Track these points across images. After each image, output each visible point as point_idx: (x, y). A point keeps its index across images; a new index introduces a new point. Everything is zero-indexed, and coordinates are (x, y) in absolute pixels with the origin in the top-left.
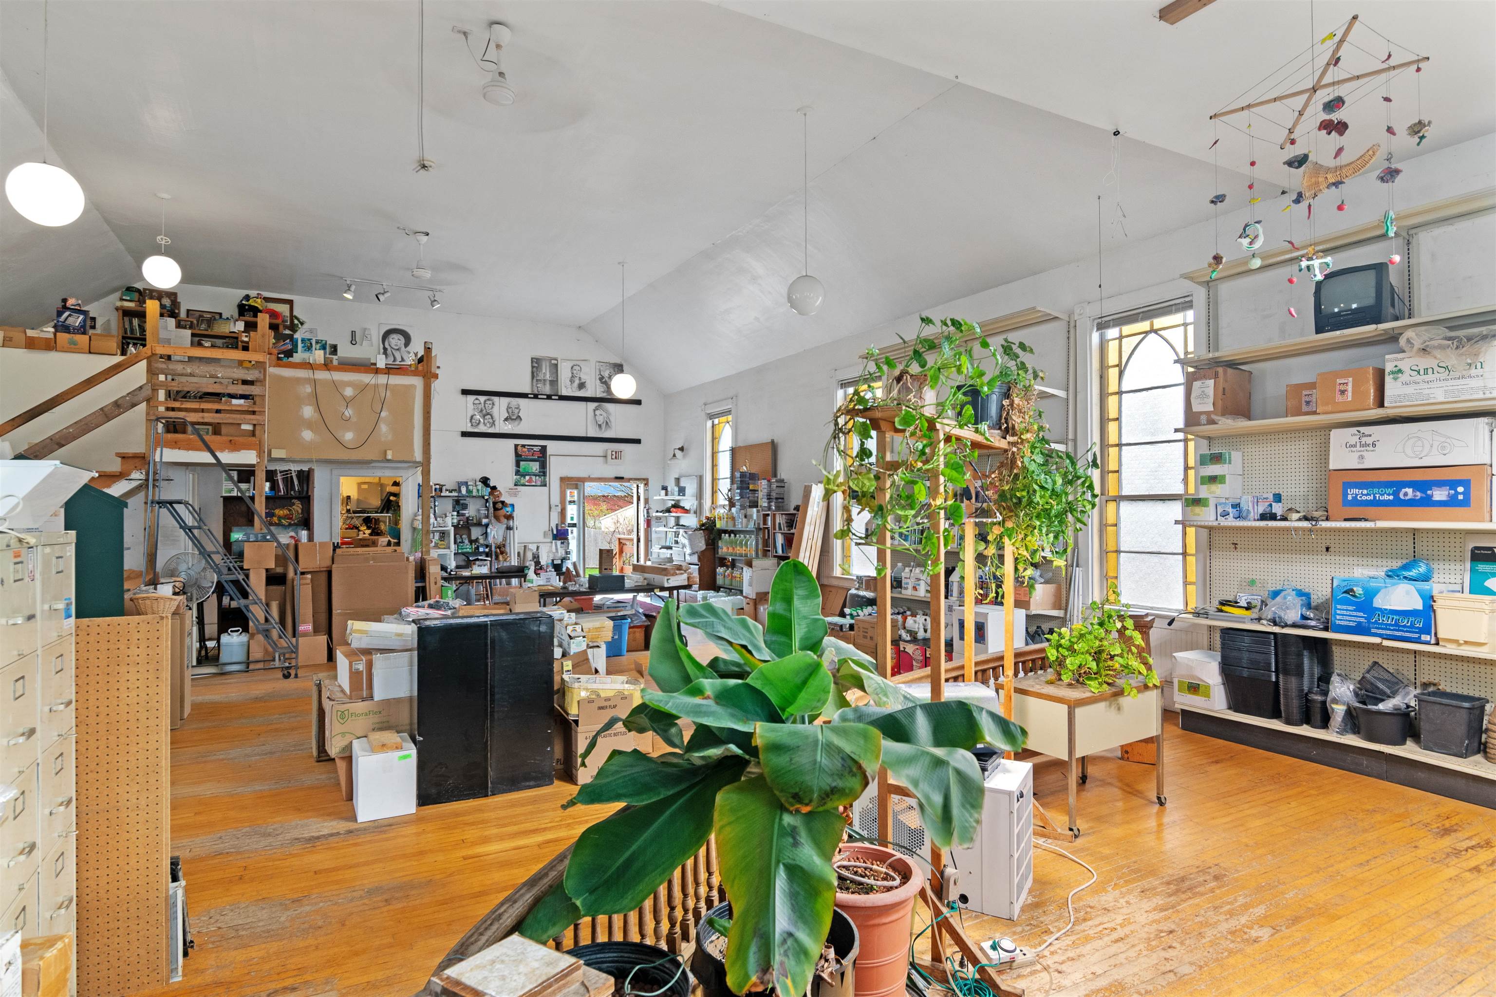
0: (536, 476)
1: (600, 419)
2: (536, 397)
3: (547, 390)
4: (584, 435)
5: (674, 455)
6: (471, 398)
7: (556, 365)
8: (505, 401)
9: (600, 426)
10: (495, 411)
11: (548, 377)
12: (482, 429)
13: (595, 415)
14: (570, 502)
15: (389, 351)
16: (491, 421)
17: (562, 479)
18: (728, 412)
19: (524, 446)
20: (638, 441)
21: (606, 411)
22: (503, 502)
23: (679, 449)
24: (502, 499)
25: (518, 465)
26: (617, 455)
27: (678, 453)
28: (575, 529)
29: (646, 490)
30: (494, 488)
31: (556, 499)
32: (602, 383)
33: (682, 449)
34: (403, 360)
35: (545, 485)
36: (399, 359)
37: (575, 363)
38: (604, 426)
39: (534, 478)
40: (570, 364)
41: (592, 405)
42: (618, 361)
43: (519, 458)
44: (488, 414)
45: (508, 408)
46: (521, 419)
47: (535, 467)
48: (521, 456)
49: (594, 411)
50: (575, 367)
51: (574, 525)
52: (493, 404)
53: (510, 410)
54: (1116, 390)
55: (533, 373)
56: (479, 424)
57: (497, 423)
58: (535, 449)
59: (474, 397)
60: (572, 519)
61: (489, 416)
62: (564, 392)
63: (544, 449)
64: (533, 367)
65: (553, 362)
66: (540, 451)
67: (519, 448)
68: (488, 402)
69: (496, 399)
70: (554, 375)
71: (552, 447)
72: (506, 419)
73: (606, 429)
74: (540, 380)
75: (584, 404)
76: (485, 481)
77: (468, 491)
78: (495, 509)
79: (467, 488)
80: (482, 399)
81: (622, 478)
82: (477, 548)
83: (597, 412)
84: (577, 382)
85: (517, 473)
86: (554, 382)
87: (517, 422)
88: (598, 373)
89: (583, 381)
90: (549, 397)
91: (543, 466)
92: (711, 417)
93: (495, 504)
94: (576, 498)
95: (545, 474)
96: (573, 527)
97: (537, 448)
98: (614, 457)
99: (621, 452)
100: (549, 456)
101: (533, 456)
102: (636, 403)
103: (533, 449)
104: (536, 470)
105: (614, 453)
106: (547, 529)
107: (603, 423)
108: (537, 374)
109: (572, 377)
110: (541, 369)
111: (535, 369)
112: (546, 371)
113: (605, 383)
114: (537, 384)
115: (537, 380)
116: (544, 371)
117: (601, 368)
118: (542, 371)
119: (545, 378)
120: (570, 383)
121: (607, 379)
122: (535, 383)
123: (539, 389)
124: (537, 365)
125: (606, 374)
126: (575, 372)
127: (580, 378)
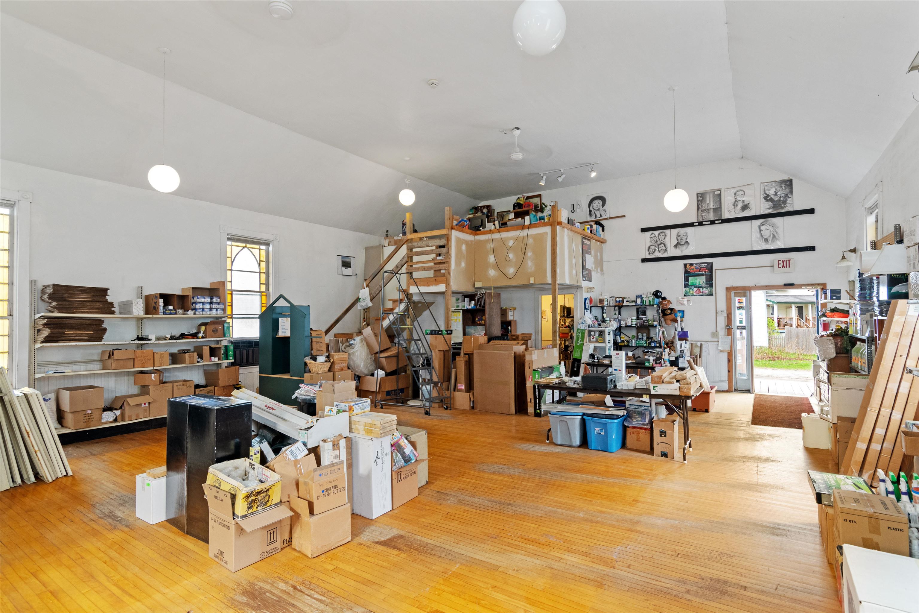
0: (703, 287)
1: (766, 234)
2: (700, 224)
3: (711, 217)
4: (749, 249)
5: (843, 258)
6: (648, 234)
7: (720, 195)
8: (675, 231)
9: (766, 239)
10: (667, 241)
11: (712, 205)
12: (657, 255)
13: (760, 230)
14: (739, 308)
15: (593, 212)
16: (664, 248)
17: (729, 289)
19: (692, 265)
20: (812, 248)
21: (773, 225)
22: (672, 309)
25: (686, 279)
26: (785, 264)
28: (744, 331)
30: (664, 299)
31: (722, 305)
32: (768, 200)
34: (601, 216)
35: (712, 295)
36: (598, 216)
37: (738, 189)
38: (770, 239)
39: (701, 289)
41: (757, 223)
42: (786, 177)
43: (687, 274)
44: (662, 243)
45: (678, 236)
46: (689, 244)
47: (702, 280)
48: (689, 272)
49: (759, 227)
50: (738, 193)
51: (744, 328)
52: (665, 235)
53: (679, 238)
55: (698, 205)
56: (654, 252)
57: (668, 249)
58: (702, 266)
59: (650, 233)
60: (741, 322)
61: (663, 245)
62: (727, 215)
63: (710, 265)
64: (698, 201)
65: (716, 193)
66: (706, 267)
67: (688, 266)
68: (661, 235)
69: (667, 231)
71: (717, 262)
72: (676, 246)
73: (773, 242)
74: (705, 210)
76: (656, 294)
77: (642, 301)
78: (665, 315)
79: (642, 299)
80: (657, 233)
81: (792, 285)
82: (650, 343)
83: (763, 228)
84: (741, 205)
85: (686, 286)
86: (718, 209)
87: (685, 247)
88: (763, 193)
89: (746, 203)
90: (713, 222)
91: (710, 279)
93: (664, 310)
94: (744, 304)
95: (711, 286)
96: (742, 329)
97: (704, 265)
98: (781, 266)
99: (789, 260)
100: (715, 270)
101: (700, 271)
102: (811, 211)
103: (700, 266)
104: (703, 283)
105: (781, 262)
106: (715, 331)
107: (770, 236)
108: (701, 206)
109: (736, 201)
110: (706, 201)
111: (700, 202)
112: (710, 202)
113: (771, 200)
114: (701, 214)
115: (701, 210)
116: (708, 202)
117: (766, 188)
118: (706, 202)
119: (709, 208)
120: (733, 207)
121: (772, 196)
122: (700, 214)
123: (704, 217)
124: (701, 199)
125: (771, 192)
126: (738, 197)
127: (743, 201)
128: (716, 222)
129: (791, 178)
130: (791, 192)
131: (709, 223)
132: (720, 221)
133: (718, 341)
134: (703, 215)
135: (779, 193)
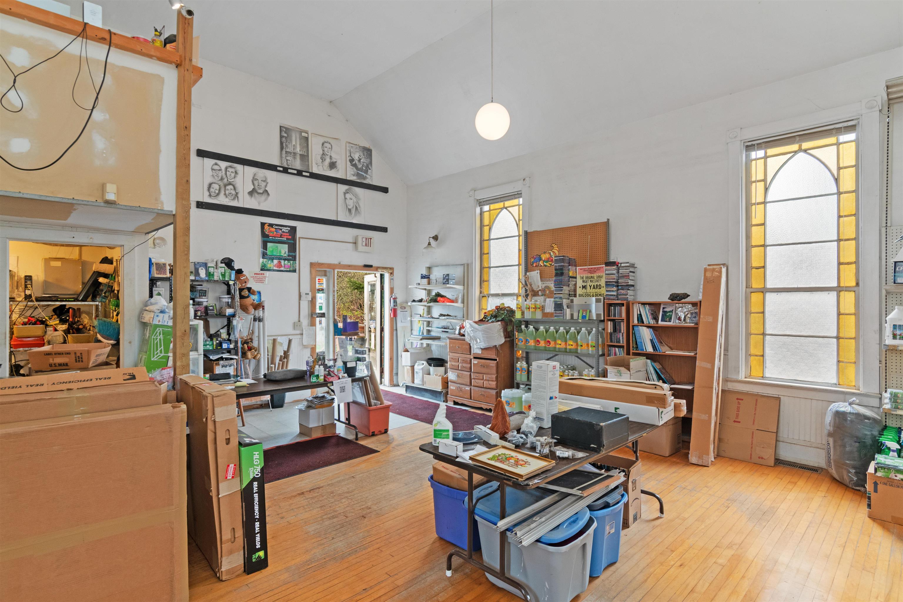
0: (285, 260)
1: (351, 204)
2: (285, 170)
3: (298, 165)
4: (333, 218)
5: (429, 244)
6: (209, 162)
7: (307, 139)
8: (250, 171)
9: (350, 210)
10: (238, 181)
11: (298, 149)
12: (222, 200)
13: (345, 199)
14: (319, 290)
16: (233, 192)
17: (312, 265)
18: (517, 195)
19: (271, 225)
20: (384, 230)
21: (356, 196)
22: (249, 289)
23: (433, 238)
24: (248, 286)
25: (265, 247)
26: (368, 242)
27: (432, 241)
28: (323, 319)
29: (391, 280)
30: (239, 272)
31: (306, 287)
32: (353, 165)
33: (436, 238)
35: (294, 271)
37: (326, 140)
38: (353, 211)
39: (282, 262)
40: (322, 140)
41: (343, 188)
42: (367, 145)
43: (266, 239)
44: (230, 184)
45: (254, 179)
46: (268, 194)
47: (284, 249)
48: (268, 236)
49: (345, 194)
50: (326, 145)
51: (323, 315)
52: (236, 173)
53: (256, 183)
55: (281, 143)
56: (218, 194)
57: (240, 195)
58: (284, 229)
59: (213, 161)
60: (321, 308)
61: (231, 187)
62: (315, 170)
63: (293, 230)
64: (281, 137)
65: (304, 134)
66: (289, 231)
67: (266, 227)
68: (230, 170)
69: (239, 167)
70: (305, 150)
71: (302, 228)
72: (251, 193)
73: (355, 215)
74: (290, 153)
75: (333, 185)
76: (228, 263)
77: (208, 274)
78: (242, 297)
79: (207, 270)
80: (223, 164)
81: (371, 266)
82: (220, 344)
83: (348, 196)
84: (328, 161)
85: (264, 255)
86: (305, 157)
87: (263, 197)
88: (348, 154)
89: (334, 160)
90: (299, 173)
91: (293, 248)
92: (481, 203)
93: (241, 290)
94: (324, 286)
95: (294, 258)
96: (321, 317)
97: (286, 228)
98: (364, 244)
99: (371, 239)
100: (299, 238)
101: (281, 237)
102: (385, 190)
103: (281, 230)
104: (285, 253)
105: (364, 240)
106: (296, 320)
107: (353, 207)
108: (286, 145)
109: (323, 154)
110: (291, 140)
111: (284, 139)
112: (296, 143)
113: (355, 166)
114: (286, 156)
115: (286, 152)
116: (294, 143)
117: (352, 150)
118: (291, 143)
119: (295, 151)
120: (321, 160)
121: (357, 162)
122: (284, 155)
123: (289, 162)
124: (285, 135)
125: (356, 157)
126: (326, 149)
127: (331, 156)
128: (304, 174)
129: (371, 148)
130: (371, 163)
131: (295, 172)
132: (308, 174)
133: (302, 334)
134: (288, 158)
135: (362, 161)
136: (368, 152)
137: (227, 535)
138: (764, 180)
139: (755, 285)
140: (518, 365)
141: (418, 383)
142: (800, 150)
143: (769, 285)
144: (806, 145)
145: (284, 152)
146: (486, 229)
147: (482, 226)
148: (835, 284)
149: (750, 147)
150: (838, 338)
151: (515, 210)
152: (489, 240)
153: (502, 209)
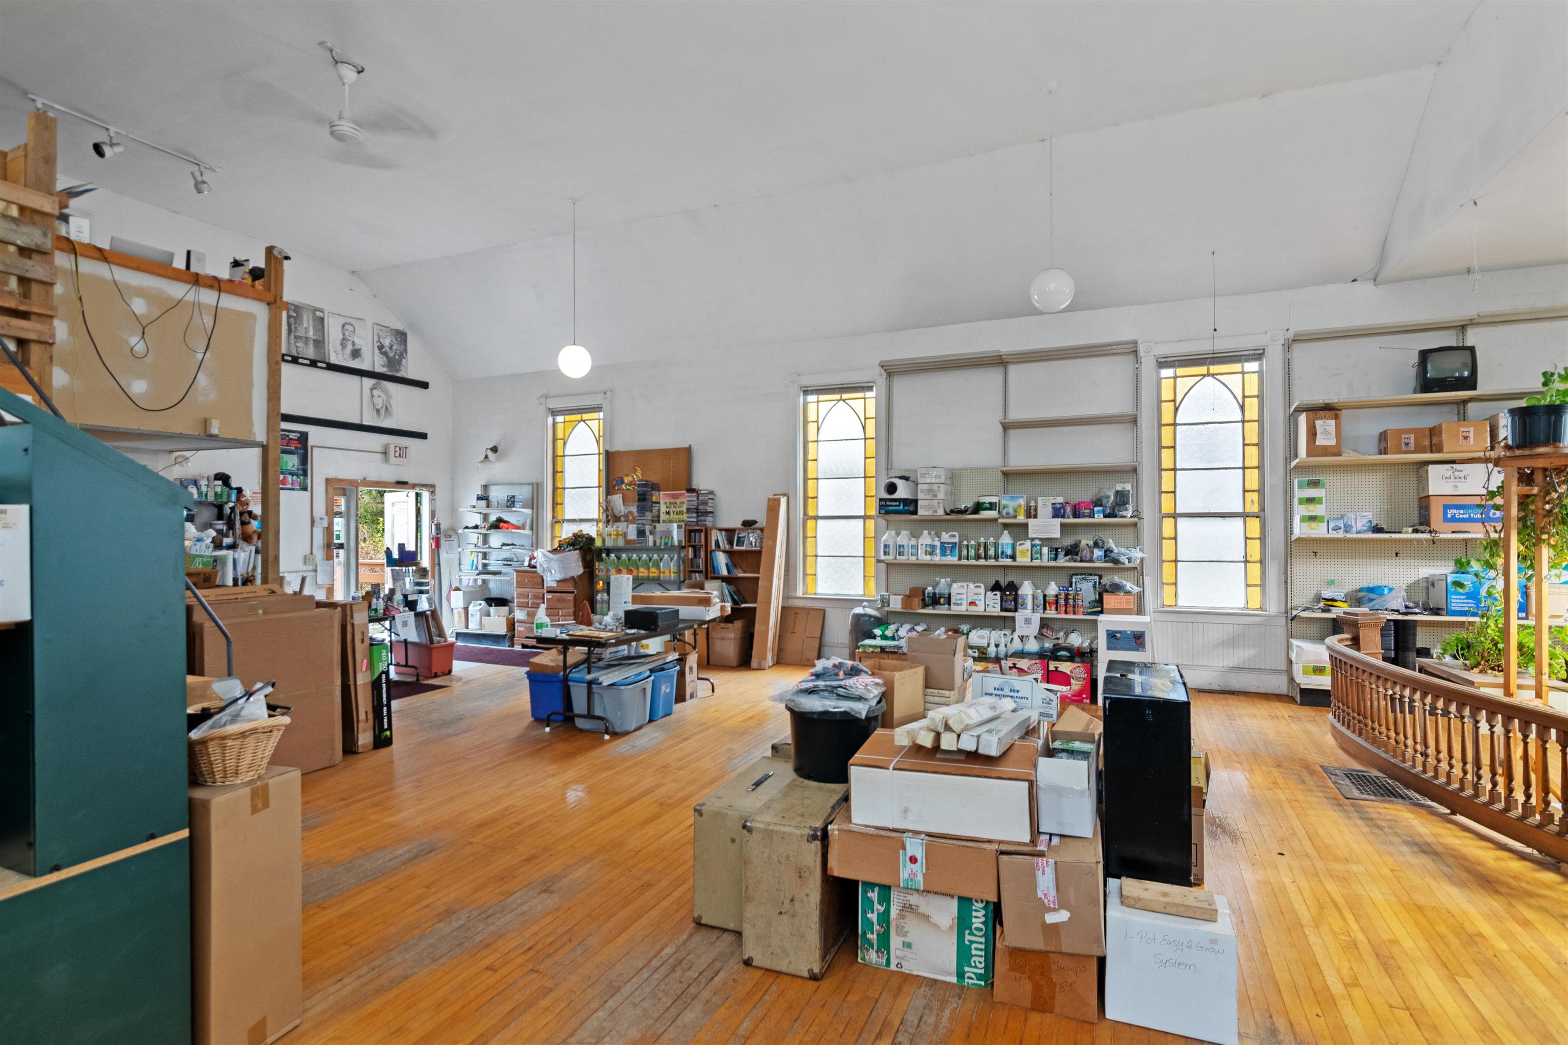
0: (292, 474)
1: (379, 402)
3: (310, 352)
4: (356, 421)
5: (486, 457)
7: (322, 320)
9: (378, 411)
11: (311, 333)
13: (372, 396)
14: (337, 514)
17: (328, 481)
18: (597, 409)
20: (423, 436)
21: (386, 393)
22: (250, 513)
23: (491, 449)
24: (250, 509)
26: (402, 452)
27: (490, 453)
28: (341, 552)
29: (432, 500)
30: (239, 491)
31: (320, 509)
32: (382, 353)
33: (494, 449)
35: (305, 489)
37: (348, 320)
38: (383, 411)
39: (289, 478)
40: (342, 321)
41: (368, 382)
42: (400, 328)
47: (291, 462)
49: (372, 390)
50: (347, 327)
51: (341, 546)
54: (1171, 421)
55: (289, 325)
58: (292, 436)
60: (338, 537)
62: (334, 360)
63: (304, 437)
64: (289, 317)
65: (318, 314)
66: (299, 439)
70: (320, 334)
71: (315, 434)
73: (386, 416)
74: (300, 337)
75: (356, 379)
76: (225, 479)
78: (243, 523)
79: (198, 489)
81: (406, 483)
83: (376, 392)
84: (350, 348)
86: (319, 343)
88: (376, 339)
89: (358, 347)
90: (313, 364)
91: (304, 460)
92: (554, 413)
93: (242, 514)
94: (343, 508)
95: (305, 473)
96: (339, 548)
97: (294, 434)
98: (397, 454)
99: (406, 448)
100: (312, 447)
101: (287, 446)
102: (424, 385)
103: (288, 436)
104: (293, 466)
105: (397, 449)
106: (308, 552)
107: (382, 407)
108: (296, 328)
109: (344, 339)
110: (302, 323)
111: (292, 320)
112: (308, 326)
113: (385, 354)
114: (295, 342)
115: (295, 336)
116: (305, 325)
117: (381, 334)
118: (302, 324)
119: (307, 335)
120: (341, 347)
121: (387, 349)
122: (292, 341)
123: (299, 349)
124: (294, 314)
125: (387, 342)
126: (347, 333)
127: (353, 342)
128: (319, 364)
129: (406, 330)
130: (406, 350)
131: (308, 362)
132: (324, 365)
133: (316, 571)
134: (298, 344)
135: (394, 347)
136: (402, 336)
137: (362, 716)
138: (817, 422)
139: (811, 513)
140: (599, 597)
141: (473, 627)
142: (841, 399)
143: (820, 514)
144: (845, 396)
145: (292, 337)
146: (560, 443)
147: (555, 440)
148: (863, 514)
149: (806, 392)
150: (864, 557)
151: (594, 425)
152: (564, 456)
153: (579, 421)
